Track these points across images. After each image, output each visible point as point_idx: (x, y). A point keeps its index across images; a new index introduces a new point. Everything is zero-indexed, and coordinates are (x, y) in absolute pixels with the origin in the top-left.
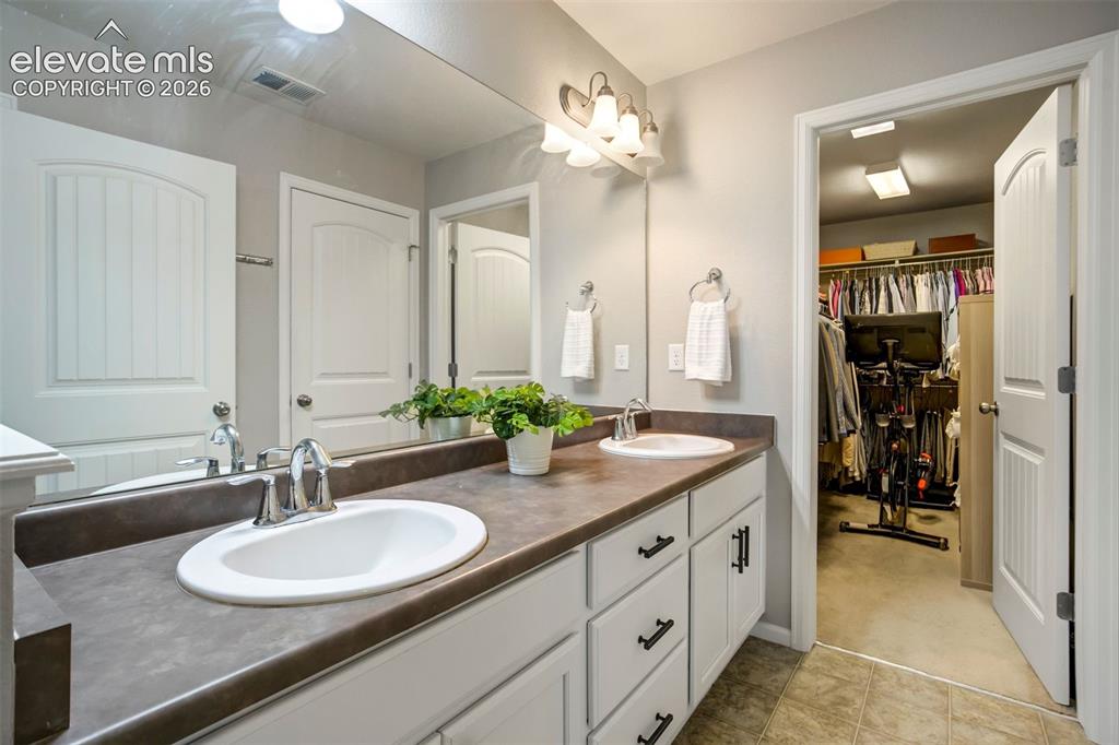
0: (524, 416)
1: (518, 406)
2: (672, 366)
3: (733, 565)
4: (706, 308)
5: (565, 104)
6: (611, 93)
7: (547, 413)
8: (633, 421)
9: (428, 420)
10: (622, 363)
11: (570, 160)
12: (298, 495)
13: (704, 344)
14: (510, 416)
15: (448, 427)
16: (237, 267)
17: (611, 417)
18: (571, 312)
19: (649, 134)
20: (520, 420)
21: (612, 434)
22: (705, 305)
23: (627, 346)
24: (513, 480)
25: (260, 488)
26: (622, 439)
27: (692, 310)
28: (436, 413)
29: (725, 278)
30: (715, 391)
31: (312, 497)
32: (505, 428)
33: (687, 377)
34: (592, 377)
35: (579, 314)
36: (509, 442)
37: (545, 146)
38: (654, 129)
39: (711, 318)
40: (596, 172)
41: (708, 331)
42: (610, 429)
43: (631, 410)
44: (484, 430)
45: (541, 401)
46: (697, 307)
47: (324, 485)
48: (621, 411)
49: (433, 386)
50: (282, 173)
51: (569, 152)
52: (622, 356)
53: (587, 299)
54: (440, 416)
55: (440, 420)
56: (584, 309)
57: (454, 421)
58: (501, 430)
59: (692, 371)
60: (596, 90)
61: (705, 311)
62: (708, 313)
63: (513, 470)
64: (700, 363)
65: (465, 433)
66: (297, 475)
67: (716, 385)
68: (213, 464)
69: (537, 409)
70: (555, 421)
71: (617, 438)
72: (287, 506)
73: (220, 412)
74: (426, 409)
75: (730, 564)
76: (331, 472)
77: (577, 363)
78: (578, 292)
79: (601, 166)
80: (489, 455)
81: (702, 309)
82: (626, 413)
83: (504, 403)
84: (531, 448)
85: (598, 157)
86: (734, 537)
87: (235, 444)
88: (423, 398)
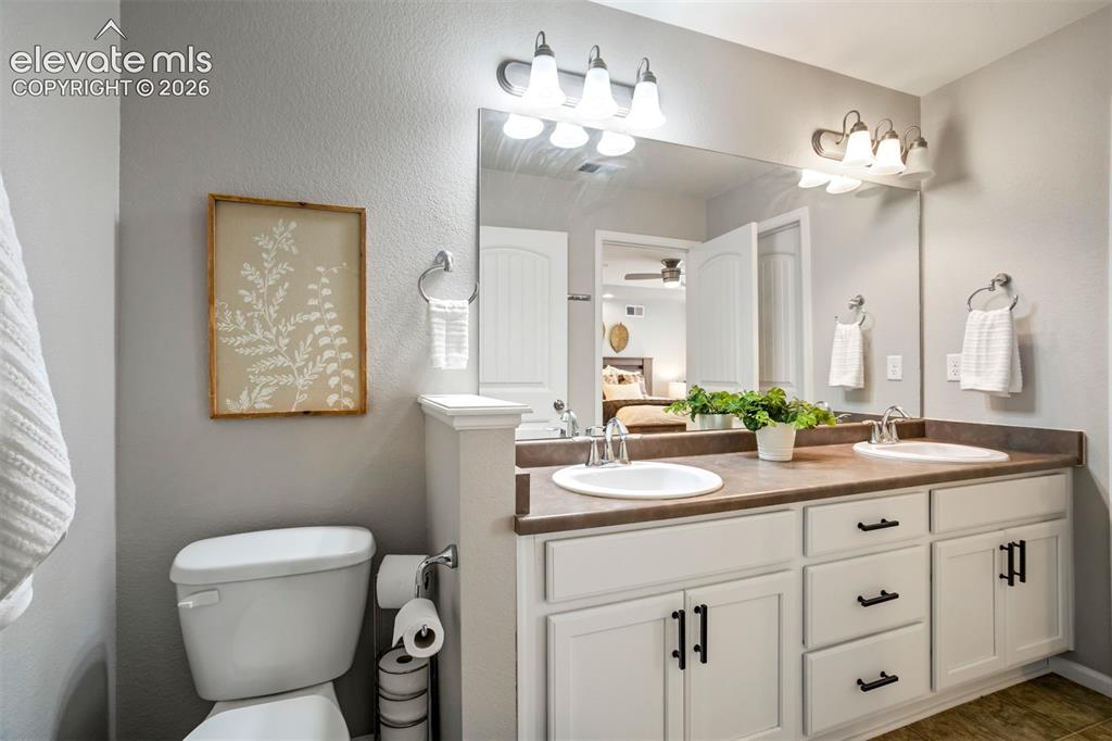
0: (766, 413)
1: (763, 406)
2: (951, 376)
3: (1002, 576)
4: (986, 317)
5: (817, 148)
6: (865, 128)
7: (787, 413)
8: (894, 427)
9: (697, 416)
10: (894, 372)
11: (829, 190)
12: (609, 451)
13: (983, 354)
14: (754, 413)
15: (713, 421)
16: (569, 304)
17: (865, 423)
18: (840, 326)
19: (916, 151)
20: (763, 416)
21: (869, 440)
22: (986, 314)
23: (900, 357)
24: (760, 462)
25: (586, 446)
26: (879, 442)
27: (969, 319)
28: (704, 410)
29: (1015, 283)
30: (1002, 402)
31: (617, 455)
32: (753, 424)
33: (963, 388)
34: (862, 386)
35: (848, 327)
36: (757, 432)
37: (802, 184)
38: (923, 143)
39: (992, 326)
40: (860, 194)
41: (988, 340)
42: (866, 434)
43: (890, 418)
44: (738, 425)
45: (783, 403)
46: (976, 316)
47: (624, 448)
48: (878, 418)
49: (701, 390)
50: (597, 231)
51: (828, 183)
52: (894, 366)
53: (857, 312)
54: (708, 412)
55: (708, 416)
56: (855, 321)
57: (718, 417)
58: (750, 424)
59: (968, 381)
60: (849, 126)
61: (984, 320)
62: (988, 322)
63: (761, 456)
64: (978, 373)
65: (727, 425)
66: (609, 440)
67: (1002, 395)
68: (563, 432)
69: (779, 409)
70: (793, 419)
71: (873, 441)
72: (603, 458)
73: (558, 407)
74: (696, 407)
75: (997, 576)
76: (628, 442)
77: (845, 373)
78: (847, 308)
79: (863, 188)
80: (744, 444)
81: (982, 317)
82: (885, 419)
83: (752, 404)
84: (776, 439)
85: (860, 183)
86: (1002, 548)
87: (574, 422)
88: (694, 399)
